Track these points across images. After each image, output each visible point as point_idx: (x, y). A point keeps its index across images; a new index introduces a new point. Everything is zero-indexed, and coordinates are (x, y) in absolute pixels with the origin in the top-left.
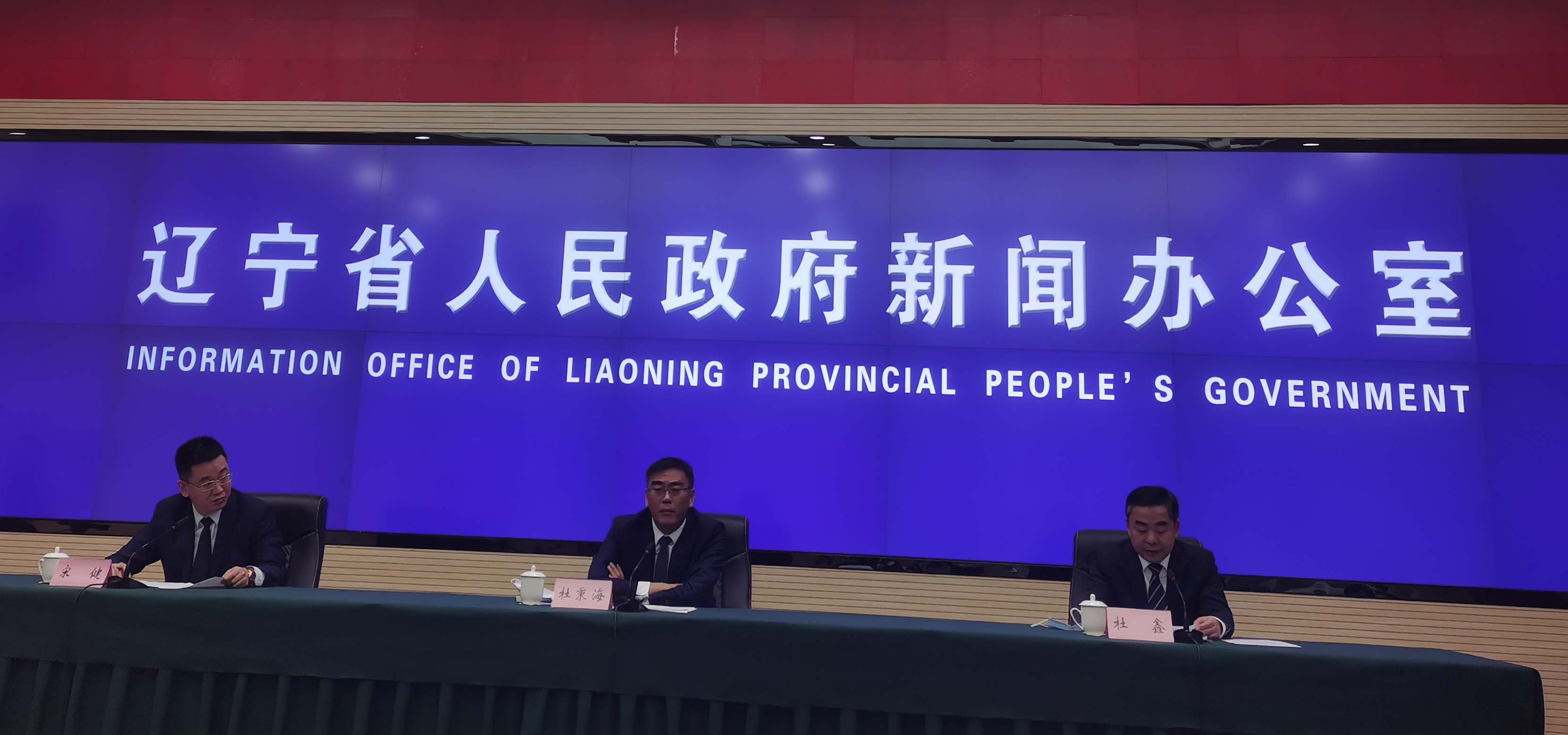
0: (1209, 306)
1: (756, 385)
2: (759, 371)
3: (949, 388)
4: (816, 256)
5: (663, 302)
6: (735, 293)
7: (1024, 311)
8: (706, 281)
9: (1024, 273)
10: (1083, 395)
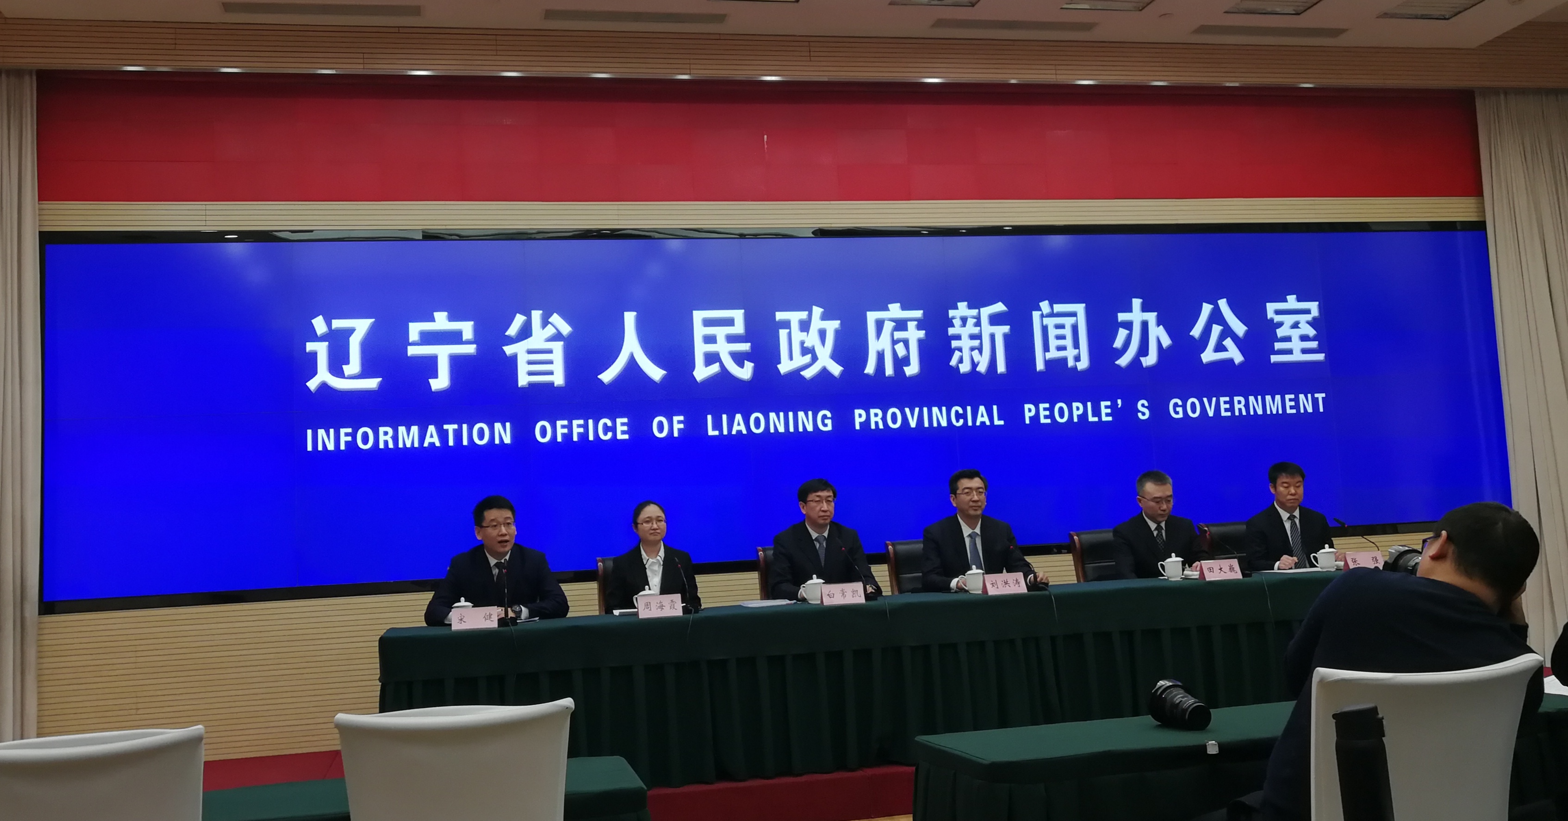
0: (1170, 348)
1: (858, 427)
2: (859, 416)
3: (999, 419)
4: (894, 324)
5: (779, 366)
6: (836, 356)
7: (1047, 358)
8: (811, 347)
9: (1045, 329)
10: (1091, 419)
